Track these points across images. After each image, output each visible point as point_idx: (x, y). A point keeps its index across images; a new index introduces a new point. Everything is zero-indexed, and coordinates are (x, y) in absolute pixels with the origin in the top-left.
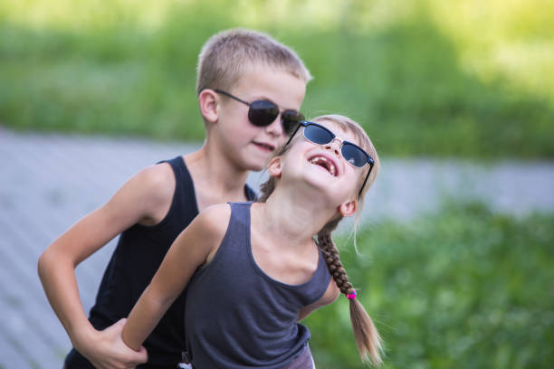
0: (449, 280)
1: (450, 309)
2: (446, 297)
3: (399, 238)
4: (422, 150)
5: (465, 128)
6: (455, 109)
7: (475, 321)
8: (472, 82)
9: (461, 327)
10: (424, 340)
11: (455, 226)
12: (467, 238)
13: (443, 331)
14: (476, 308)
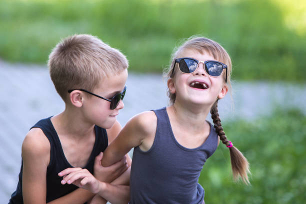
0: (278, 157)
1: (279, 175)
2: (276, 168)
3: (248, 131)
4: (261, 76)
5: (288, 63)
6: (281, 51)
7: (294, 183)
8: (292, 34)
9: (286, 187)
10: (263, 195)
11: (282, 124)
12: (289, 131)
13: (275, 189)
14: (295, 175)
